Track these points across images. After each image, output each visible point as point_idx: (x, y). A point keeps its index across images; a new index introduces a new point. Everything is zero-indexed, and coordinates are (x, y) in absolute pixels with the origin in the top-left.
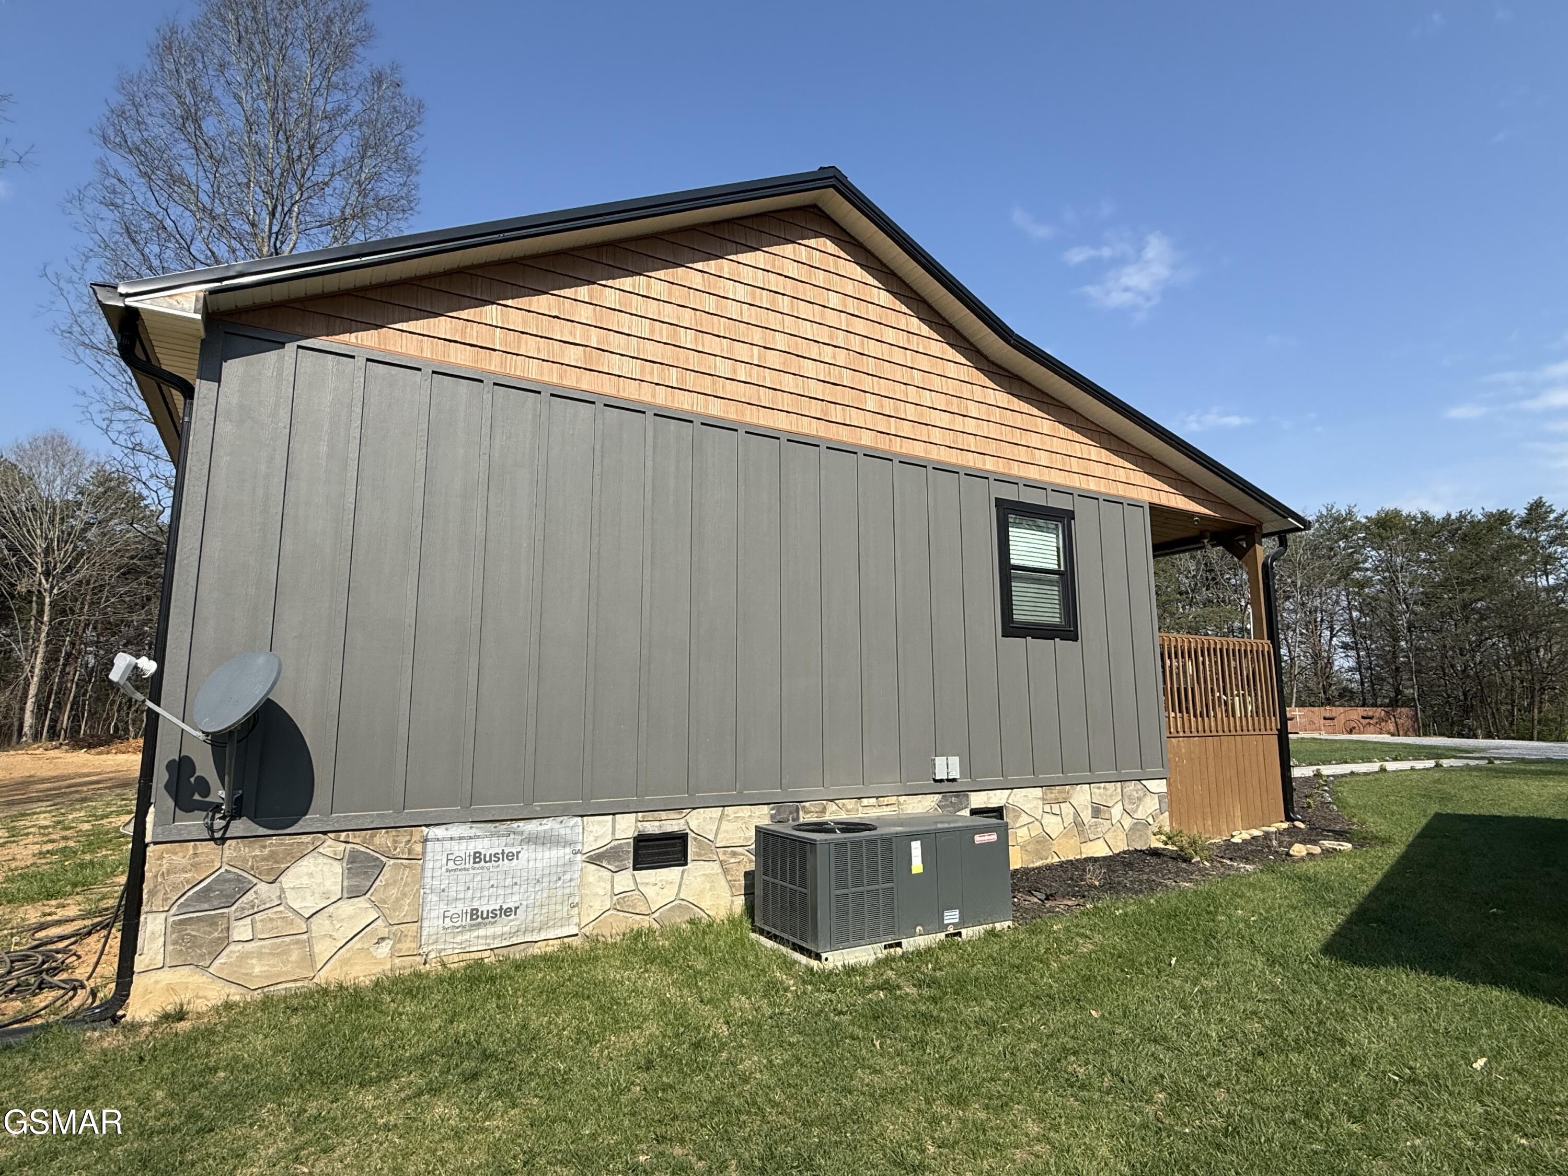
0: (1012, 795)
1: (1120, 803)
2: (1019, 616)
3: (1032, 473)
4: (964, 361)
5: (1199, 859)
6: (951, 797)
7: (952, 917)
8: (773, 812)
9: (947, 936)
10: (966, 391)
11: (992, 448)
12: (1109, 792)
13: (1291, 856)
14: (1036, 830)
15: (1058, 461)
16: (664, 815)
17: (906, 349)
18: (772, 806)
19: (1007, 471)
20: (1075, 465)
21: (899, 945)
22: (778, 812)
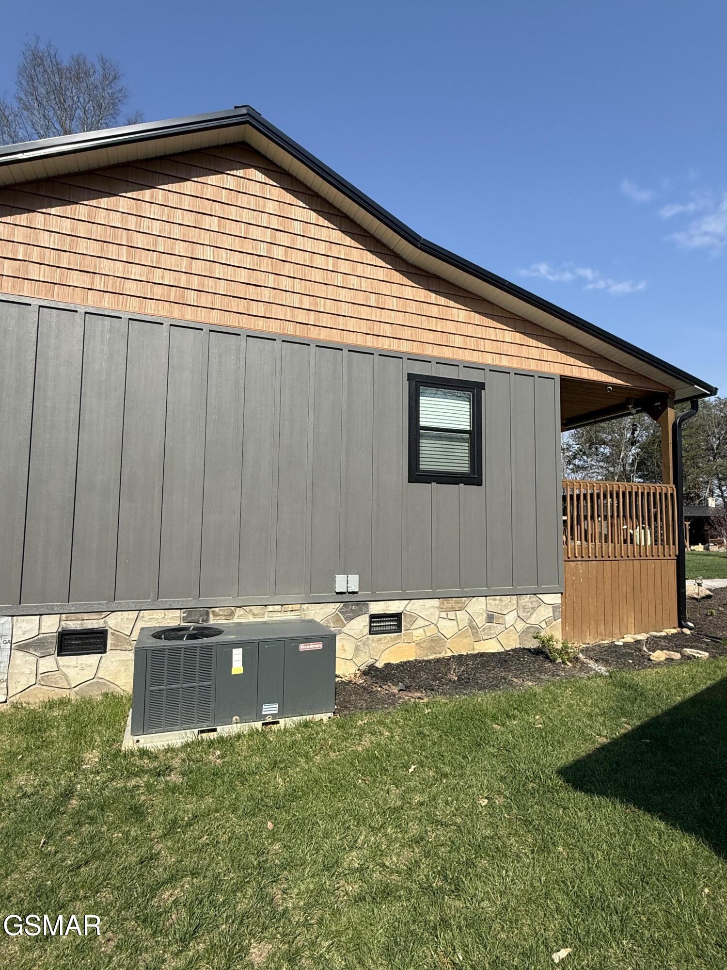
0: (410, 604)
1: (515, 612)
2: (425, 465)
3: (446, 353)
4: (383, 264)
5: (561, 661)
6: (352, 605)
7: (270, 709)
8: (185, 615)
9: (263, 724)
10: (384, 288)
11: (407, 333)
12: (504, 603)
13: (651, 660)
14: (431, 631)
15: (471, 343)
16: (85, 616)
17: (328, 256)
18: (183, 610)
19: (421, 352)
20: (488, 346)
21: (214, 730)
22: (189, 614)
